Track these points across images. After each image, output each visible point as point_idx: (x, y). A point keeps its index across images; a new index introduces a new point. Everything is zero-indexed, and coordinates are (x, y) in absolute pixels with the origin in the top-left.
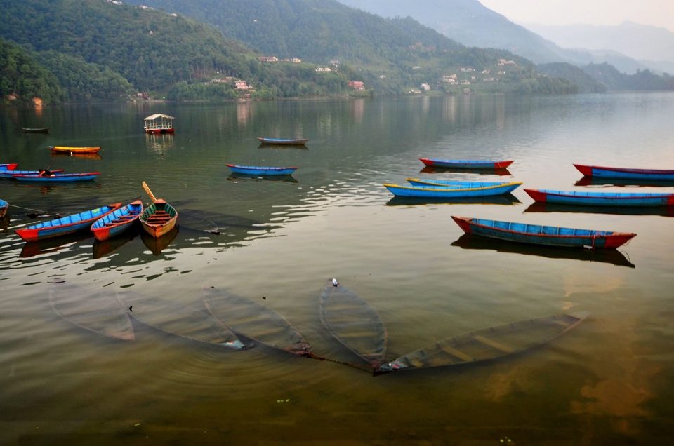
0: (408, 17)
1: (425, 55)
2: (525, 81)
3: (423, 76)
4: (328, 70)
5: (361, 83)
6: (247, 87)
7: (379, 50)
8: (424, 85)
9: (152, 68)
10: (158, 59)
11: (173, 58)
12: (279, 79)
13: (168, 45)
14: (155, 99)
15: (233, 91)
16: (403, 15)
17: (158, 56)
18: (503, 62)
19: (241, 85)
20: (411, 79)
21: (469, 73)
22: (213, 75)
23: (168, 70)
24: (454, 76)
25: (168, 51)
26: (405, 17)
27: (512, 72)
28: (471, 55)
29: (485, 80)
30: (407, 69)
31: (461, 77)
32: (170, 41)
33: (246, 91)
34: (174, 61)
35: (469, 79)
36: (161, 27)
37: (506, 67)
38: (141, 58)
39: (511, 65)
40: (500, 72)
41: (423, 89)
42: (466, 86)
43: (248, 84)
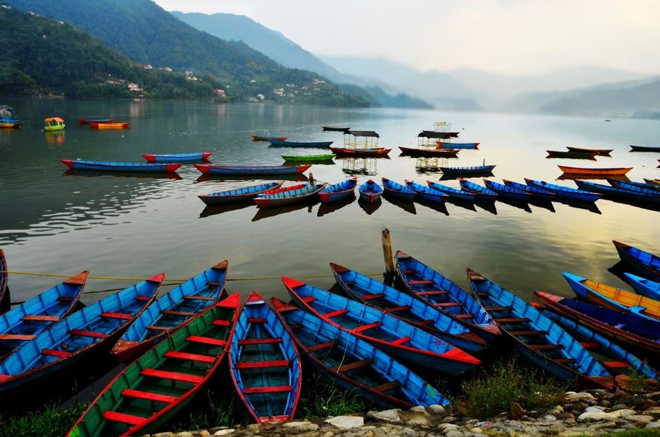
0: (241, 41)
1: (258, 72)
2: (335, 97)
3: (259, 88)
4: (196, 79)
5: (223, 91)
6: (139, 90)
7: (223, 65)
8: (259, 95)
9: (50, 67)
10: (56, 61)
11: (69, 60)
12: (159, 84)
13: (63, 48)
14: (55, 94)
15: (127, 91)
16: (237, 39)
17: (55, 57)
18: (317, 81)
19: (133, 87)
20: (250, 90)
21: (292, 88)
22: (107, 77)
23: (66, 70)
24: (282, 89)
25: (63, 53)
26: (238, 40)
27: (325, 90)
28: (294, 74)
29: (305, 94)
30: (246, 81)
31: (286, 91)
32: (65, 46)
33: (139, 93)
34: (70, 63)
35: (293, 93)
36: (53, 33)
37: (319, 86)
38: (39, 58)
39: (323, 84)
40: (315, 89)
41: (259, 98)
42: (291, 98)
43: (140, 87)
